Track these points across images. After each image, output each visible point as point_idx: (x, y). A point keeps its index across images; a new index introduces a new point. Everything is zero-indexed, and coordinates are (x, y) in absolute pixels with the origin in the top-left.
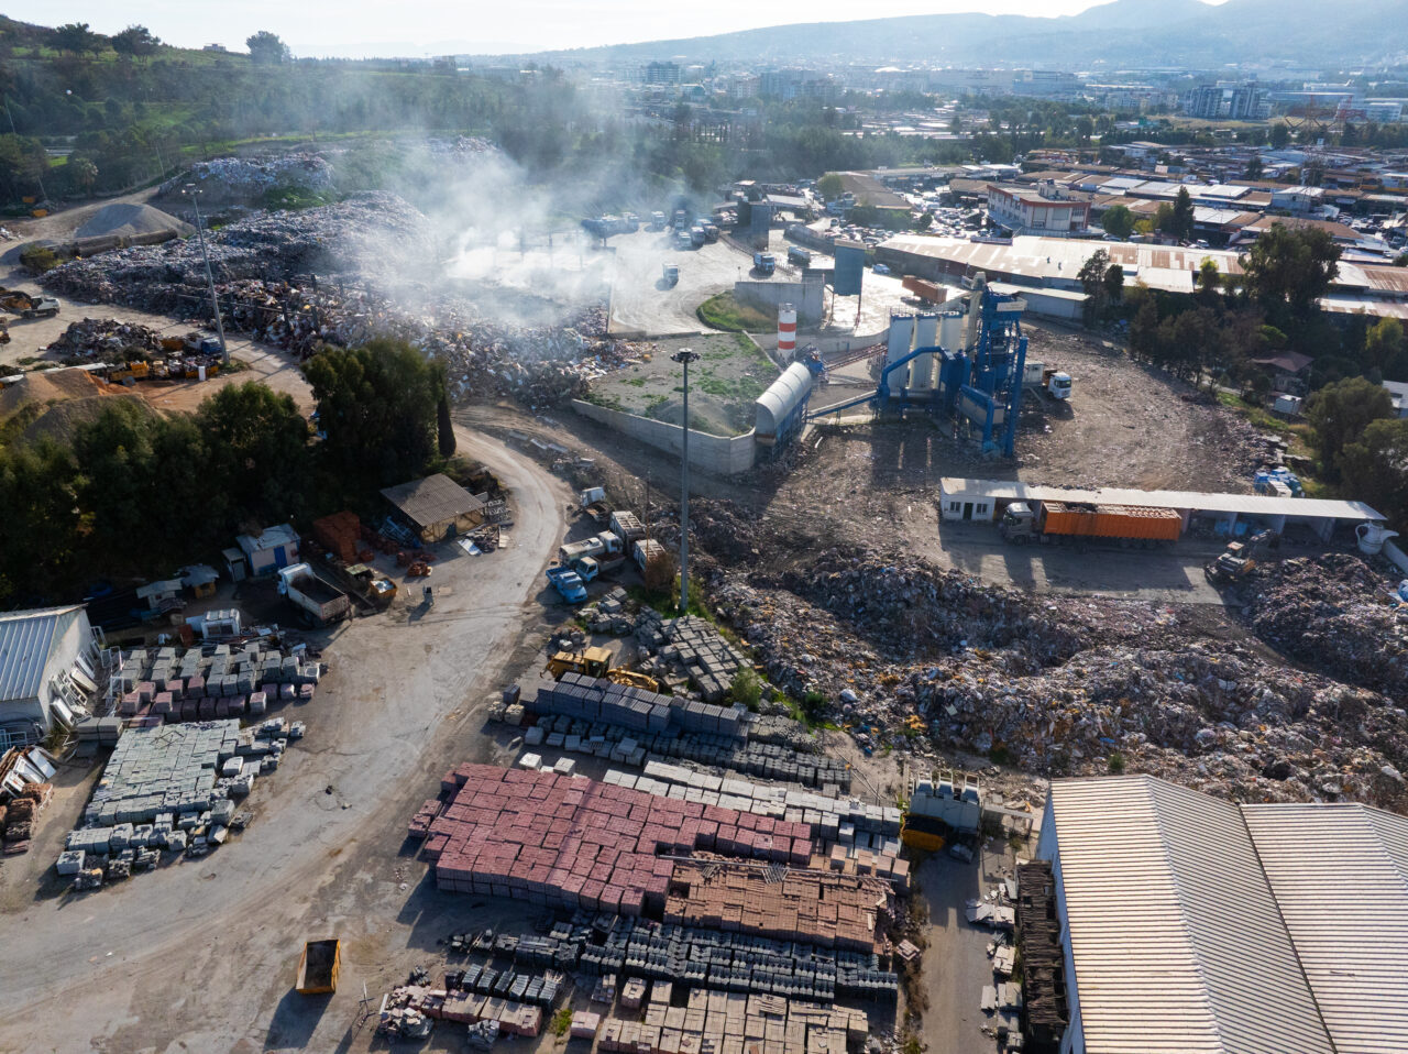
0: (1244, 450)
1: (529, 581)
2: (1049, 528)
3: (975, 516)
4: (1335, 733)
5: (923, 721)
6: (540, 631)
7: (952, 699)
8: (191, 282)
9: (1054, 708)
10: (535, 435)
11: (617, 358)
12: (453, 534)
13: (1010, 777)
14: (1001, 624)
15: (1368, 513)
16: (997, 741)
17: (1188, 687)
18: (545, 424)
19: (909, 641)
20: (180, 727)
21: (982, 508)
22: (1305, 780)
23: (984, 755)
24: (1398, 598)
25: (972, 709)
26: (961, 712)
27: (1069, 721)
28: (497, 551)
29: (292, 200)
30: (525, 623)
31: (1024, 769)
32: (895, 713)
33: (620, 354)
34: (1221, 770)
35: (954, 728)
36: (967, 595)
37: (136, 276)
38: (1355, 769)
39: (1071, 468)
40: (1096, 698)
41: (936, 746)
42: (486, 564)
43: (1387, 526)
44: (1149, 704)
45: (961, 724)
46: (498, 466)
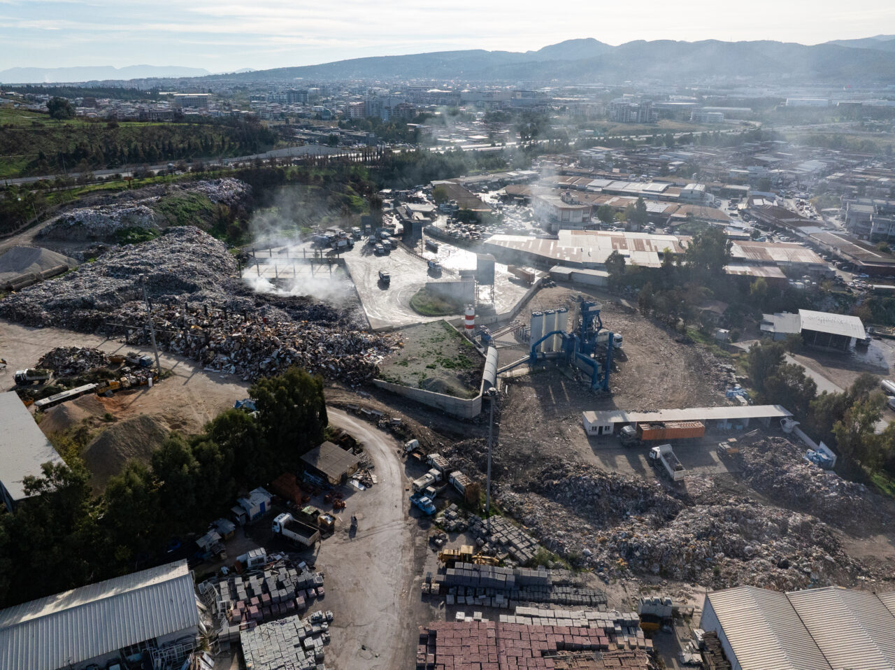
0: (717, 375)
1: (400, 504)
2: (644, 438)
3: (604, 432)
4: (802, 541)
5: (625, 561)
6: (421, 534)
7: (637, 548)
9: (683, 546)
10: (362, 406)
11: (386, 348)
12: (345, 478)
13: (673, 585)
14: (642, 500)
15: (785, 412)
16: (661, 567)
17: (735, 525)
18: (363, 396)
19: (603, 515)
20: (269, 625)
21: (607, 428)
22: (796, 568)
23: (657, 575)
24: (807, 459)
25: (647, 553)
26: (642, 554)
27: (691, 552)
28: (373, 486)
29: (133, 236)
30: (411, 531)
31: (676, 580)
32: (611, 558)
33: (387, 345)
34: (761, 568)
35: (640, 562)
36: (623, 487)
38: (815, 559)
40: (698, 537)
41: (636, 573)
42: (370, 497)
43: (794, 418)
44: (721, 537)
45: (643, 560)
46: (350, 429)
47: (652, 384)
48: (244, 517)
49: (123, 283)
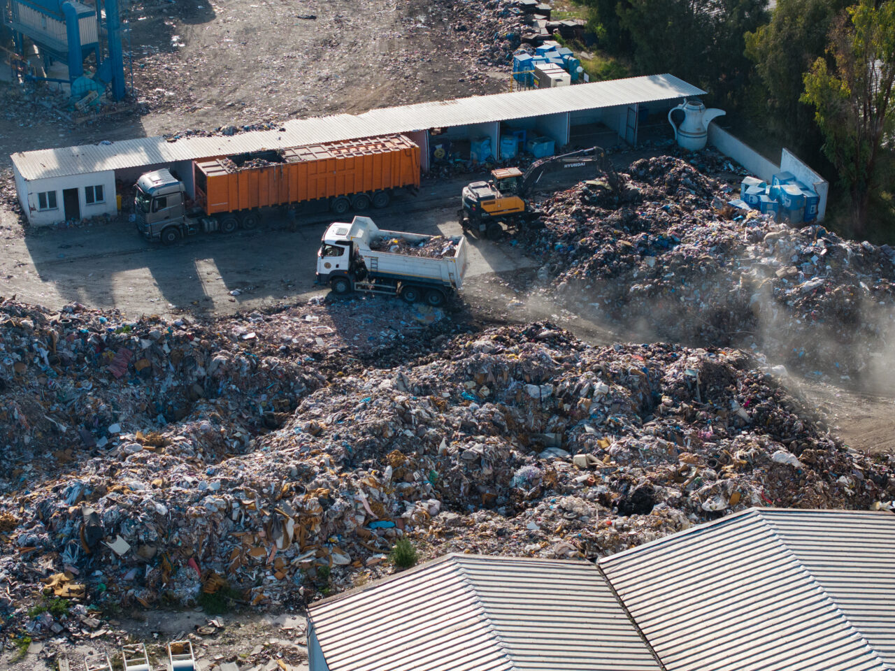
0: (490, 25)
2: (216, 204)
3: (86, 210)
4: (703, 423)
5: (75, 578)
7: (116, 528)
9: (287, 496)
13: (244, 629)
14: (170, 382)
15: (679, 88)
16: (209, 575)
17: (485, 409)
21: (95, 194)
22: (677, 504)
23: (191, 606)
24: (744, 206)
25: (154, 535)
26: (137, 544)
27: (316, 510)
31: (264, 608)
32: (23, 579)
34: (560, 523)
35: (131, 575)
36: (101, 346)
38: (739, 468)
39: (229, 99)
40: (349, 462)
41: (107, 614)
43: (708, 102)
44: (432, 452)
45: (141, 565)
47: (281, 70)
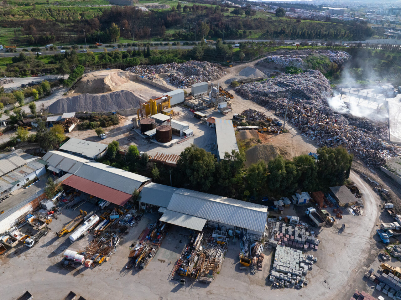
1: (370, 230)
6: (376, 250)
8: (270, 98)
10: (369, 176)
11: (394, 153)
12: (347, 206)
18: (372, 172)
28: (360, 215)
29: (292, 70)
30: (371, 245)
33: (396, 151)
37: (257, 93)
42: (356, 219)
46: (358, 184)
48: (296, 201)
49: (282, 89)
